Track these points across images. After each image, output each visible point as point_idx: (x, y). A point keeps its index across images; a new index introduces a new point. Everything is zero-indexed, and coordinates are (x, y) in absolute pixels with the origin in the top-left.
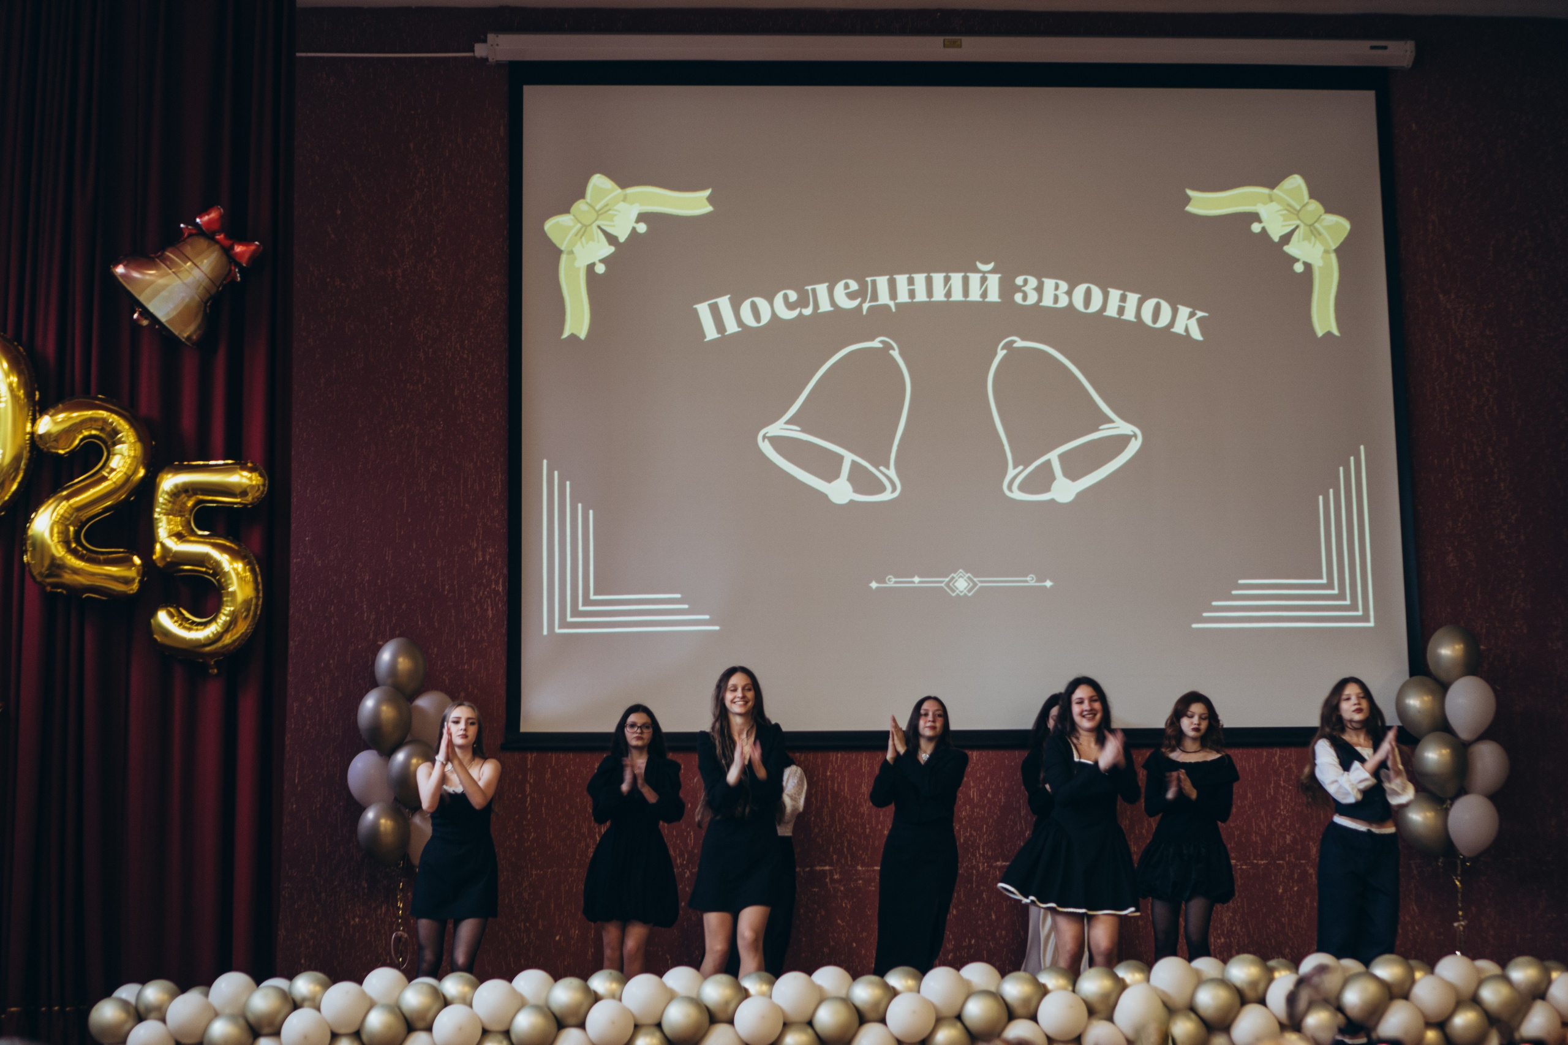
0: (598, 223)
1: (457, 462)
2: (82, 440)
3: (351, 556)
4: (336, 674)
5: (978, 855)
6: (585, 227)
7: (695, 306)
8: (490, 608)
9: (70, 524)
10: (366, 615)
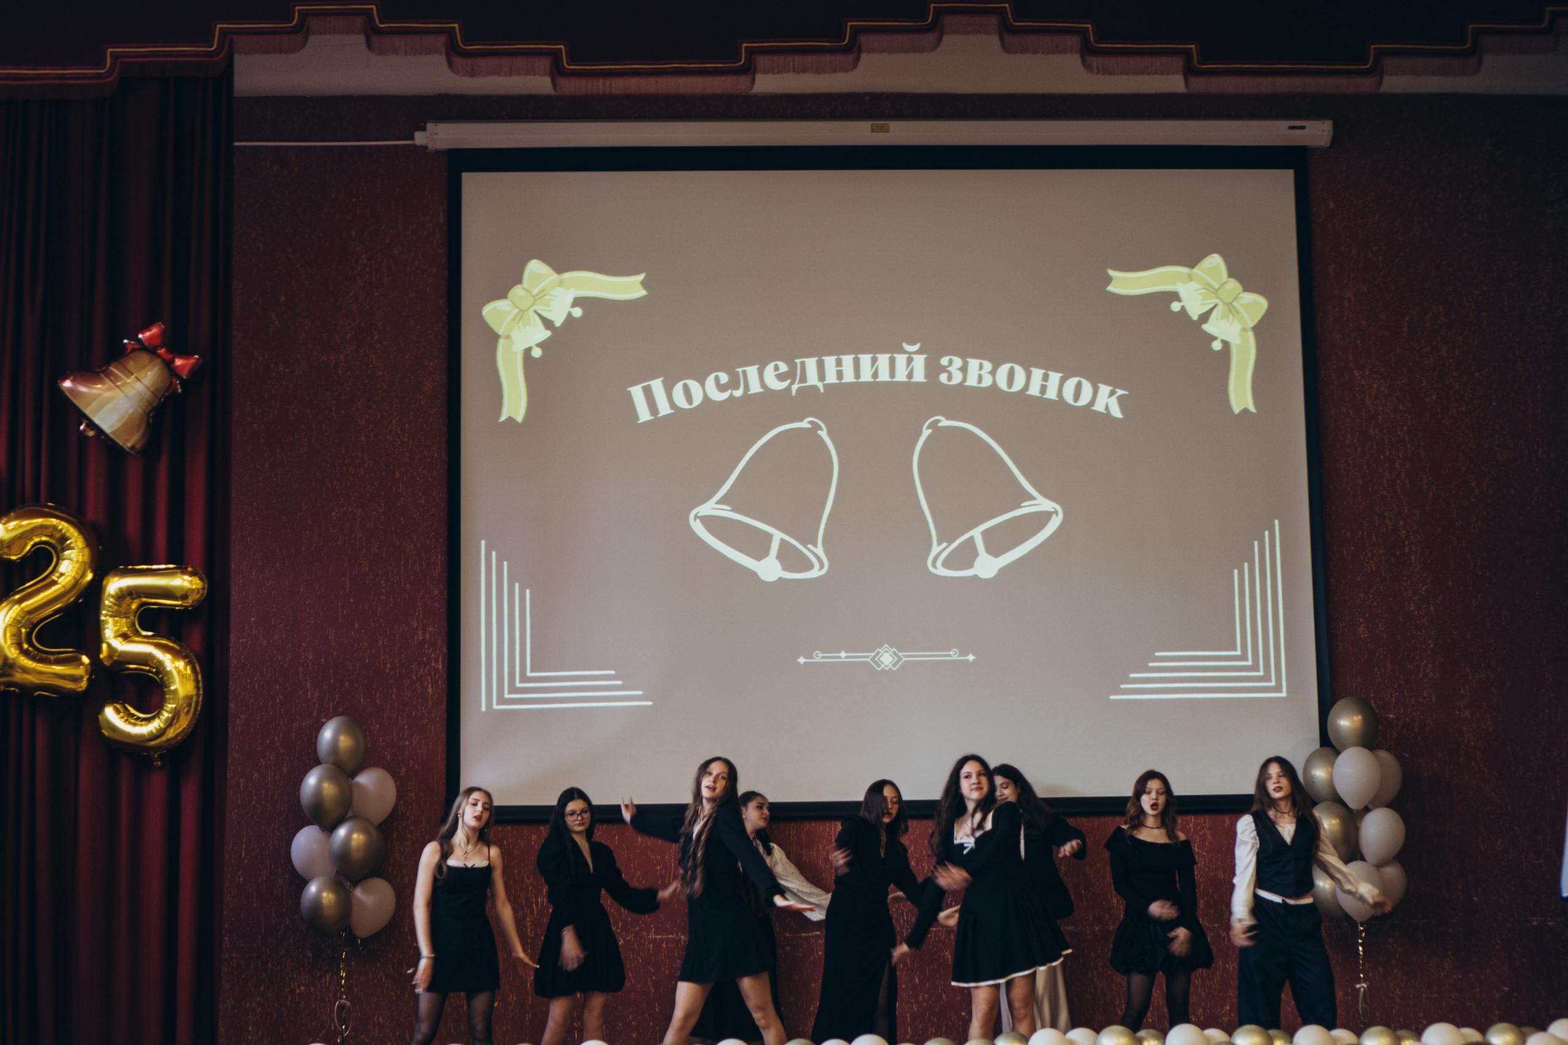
0: (535, 307)
1: (398, 544)
2: (33, 546)
3: (295, 636)
4: (281, 751)
5: (902, 921)
6: (523, 312)
7: (629, 389)
8: (430, 685)
9: (22, 627)
10: (310, 693)
